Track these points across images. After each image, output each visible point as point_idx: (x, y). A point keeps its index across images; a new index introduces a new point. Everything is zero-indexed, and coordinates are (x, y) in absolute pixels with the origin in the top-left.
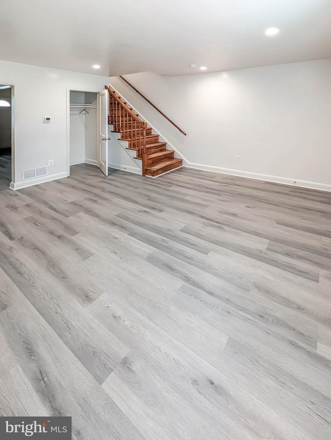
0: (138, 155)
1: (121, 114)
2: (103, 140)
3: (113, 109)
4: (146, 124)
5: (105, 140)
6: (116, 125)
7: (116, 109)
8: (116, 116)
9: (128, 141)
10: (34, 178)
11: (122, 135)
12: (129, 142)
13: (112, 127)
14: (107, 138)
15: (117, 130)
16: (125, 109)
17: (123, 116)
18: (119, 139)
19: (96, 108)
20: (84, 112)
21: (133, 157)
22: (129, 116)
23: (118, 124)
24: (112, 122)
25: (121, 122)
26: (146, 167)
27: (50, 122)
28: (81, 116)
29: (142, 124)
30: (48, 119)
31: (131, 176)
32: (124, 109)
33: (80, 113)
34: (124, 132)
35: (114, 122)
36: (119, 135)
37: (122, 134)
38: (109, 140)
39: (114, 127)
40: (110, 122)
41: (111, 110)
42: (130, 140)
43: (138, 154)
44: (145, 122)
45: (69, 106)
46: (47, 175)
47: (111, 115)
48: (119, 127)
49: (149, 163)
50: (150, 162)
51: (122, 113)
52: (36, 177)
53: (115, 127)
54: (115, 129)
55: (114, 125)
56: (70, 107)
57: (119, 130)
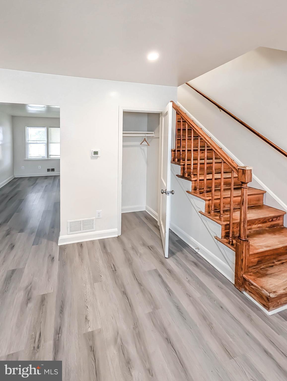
0: (224, 235)
1: (194, 147)
2: (162, 193)
3: (180, 139)
4: (249, 172)
5: (166, 193)
6: (184, 165)
7: (185, 139)
8: (184, 151)
9: (205, 200)
10: (80, 233)
11: (194, 185)
12: (207, 202)
13: (178, 169)
14: (169, 190)
15: (186, 176)
16: (201, 139)
17: (197, 150)
18: (188, 192)
19: (159, 138)
20: (145, 143)
21: (214, 235)
22: (208, 150)
23: (188, 165)
24: (179, 160)
25: (194, 160)
26: (245, 273)
27: (98, 157)
28: (143, 148)
29: (240, 174)
30: (96, 153)
31: (209, 275)
32: (199, 138)
33: (141, 144)
34: (198, 180)
35: (181, 161)
36: (189, 185)
37: (195, 183)
38: (173, 194)
39: (182, 170)
40: (176, 160)
41: (178, 139)
42: (208, 198)
43: (224, 232)
44: (247, 168)
45: (121, 135)
46: (94, 231)
47: (177, 148)
48: (190, 169)
49: (252, 262)
50: (252, 260)
51: (196, 146)
52: (82, 231)
53: (184, 169)
54: (184, 173)
55: (182, 166)
56: (123, 136)
57: (189, 175)
